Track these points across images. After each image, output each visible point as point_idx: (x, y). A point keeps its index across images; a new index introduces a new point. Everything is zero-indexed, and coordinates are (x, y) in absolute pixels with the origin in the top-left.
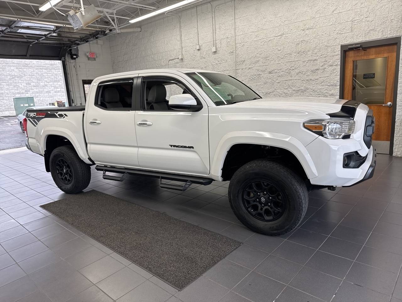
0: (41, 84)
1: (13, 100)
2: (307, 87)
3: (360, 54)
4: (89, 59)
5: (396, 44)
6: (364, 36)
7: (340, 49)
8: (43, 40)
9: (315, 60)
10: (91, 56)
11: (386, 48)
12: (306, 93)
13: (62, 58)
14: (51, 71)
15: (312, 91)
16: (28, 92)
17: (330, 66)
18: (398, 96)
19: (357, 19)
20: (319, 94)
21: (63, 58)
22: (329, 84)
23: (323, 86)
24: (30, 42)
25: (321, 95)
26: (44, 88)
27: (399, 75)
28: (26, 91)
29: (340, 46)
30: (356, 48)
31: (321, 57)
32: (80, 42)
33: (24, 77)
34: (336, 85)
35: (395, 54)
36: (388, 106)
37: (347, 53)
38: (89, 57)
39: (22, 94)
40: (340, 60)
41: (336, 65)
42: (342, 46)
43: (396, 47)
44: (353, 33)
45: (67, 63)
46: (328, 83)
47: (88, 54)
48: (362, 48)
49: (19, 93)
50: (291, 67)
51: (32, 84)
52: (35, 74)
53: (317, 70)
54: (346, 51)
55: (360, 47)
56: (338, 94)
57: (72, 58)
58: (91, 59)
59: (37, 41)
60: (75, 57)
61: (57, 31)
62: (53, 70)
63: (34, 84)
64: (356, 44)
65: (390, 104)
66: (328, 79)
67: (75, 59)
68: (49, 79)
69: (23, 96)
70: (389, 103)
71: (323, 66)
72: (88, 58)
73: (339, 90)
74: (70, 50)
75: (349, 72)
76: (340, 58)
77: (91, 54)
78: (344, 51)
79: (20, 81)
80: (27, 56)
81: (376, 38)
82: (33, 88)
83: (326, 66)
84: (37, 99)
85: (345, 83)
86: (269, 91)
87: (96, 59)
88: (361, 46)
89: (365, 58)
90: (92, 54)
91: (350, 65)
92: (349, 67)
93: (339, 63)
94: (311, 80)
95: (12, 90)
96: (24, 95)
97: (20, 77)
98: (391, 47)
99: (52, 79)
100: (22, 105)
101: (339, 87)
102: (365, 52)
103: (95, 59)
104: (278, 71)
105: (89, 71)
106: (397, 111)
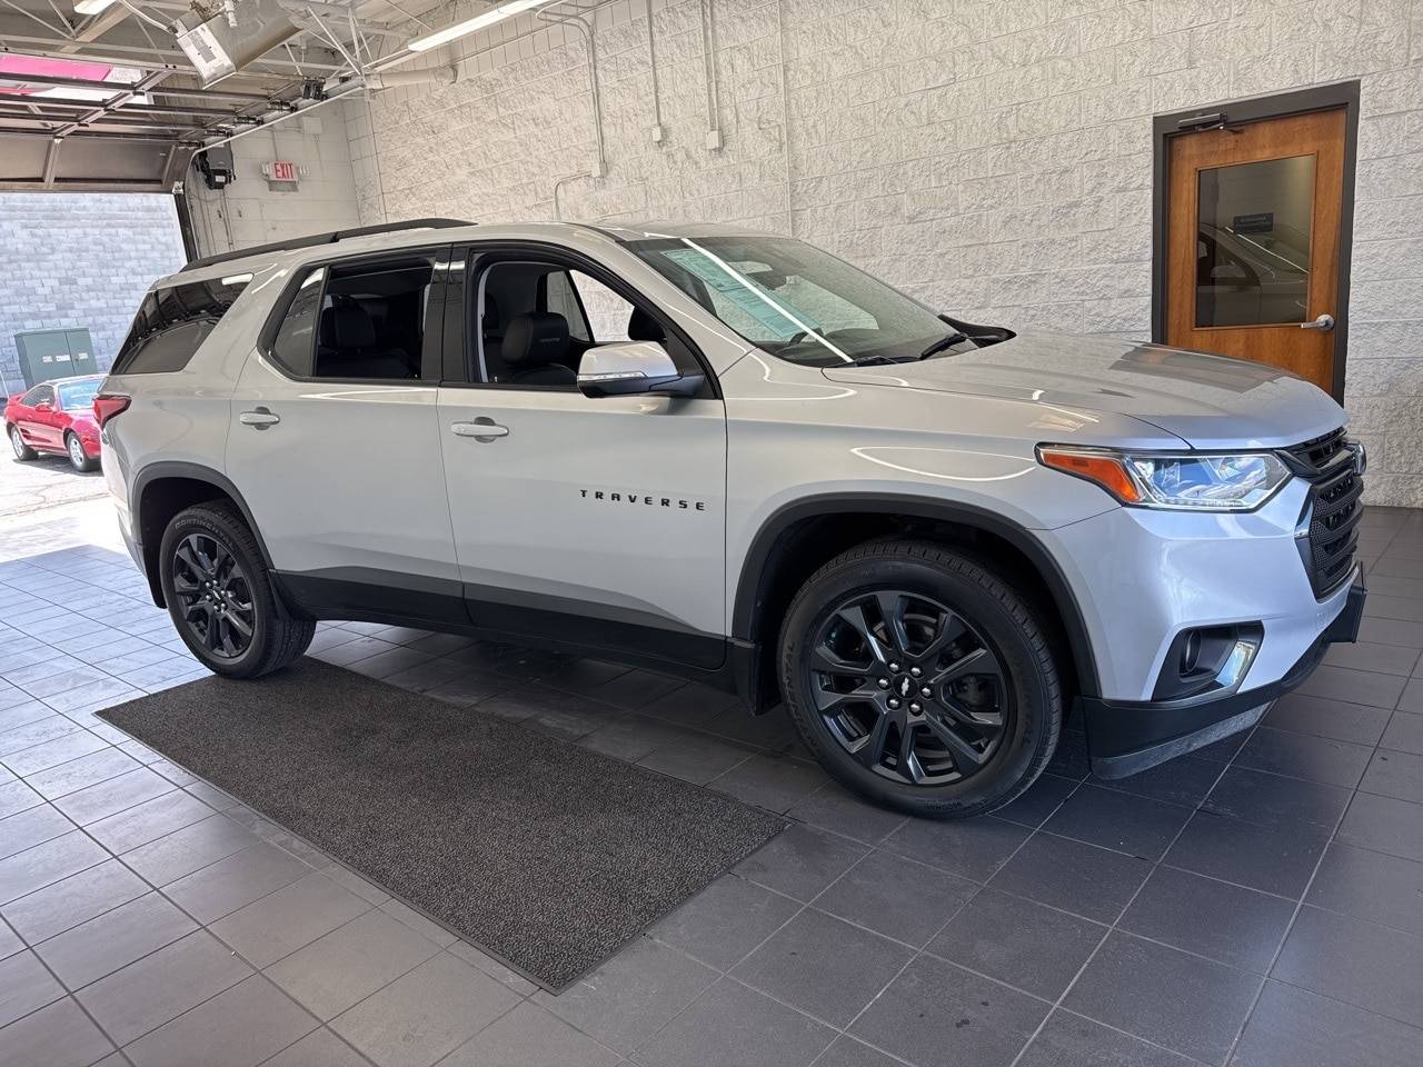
0: (114, 279)
1: (13, 340)
2: (1040, 267)
3: (1222, 148)
4: (272, 185)
5: (1343, 106)
6: (1232, 80)
7: (1151, 131)
8: (98, 121)
9: (1067, 171)
10: (280, 174)
11: (1309, 121)
12: (1036, 291)
13: (173, 184)
14: (149, 234)
15: (1057, 280)
16: (70, 312)
17: (1118, 192)
18: (1351, 291)
19: (1208, 20)
20: (1083, 293)
21: (177, 184)
22: (1115, 256)
23: (1095, 261)
24: (54, 128)
25: (1087, 294)
26: (125, 294)
27: (1355, 218)
28: (59, 308)
29: (1149, 122)
30: (1205, 125)
31: (1087, 158)
32: (234, 124)
33: (51, 257)
34: (1139, 260)
35: (1340, 144)
36: (1317, 328)
37: (1177, 142)
38: (273, 178)
39: (45, 318)
40: (1151, 169)
41: (1138, 188)
42: (1157, 120)
43: (1342, 117)
44: (1194, 72)
45: (195, 202)
46: (1113, 253)
47: (269, 170)
48: (1226, 124)
49: (35, 316)
50: (984, 199)
51: (81, 281)
52: (92, 247)
53: (1076, 205)
54: (1171, 135)
55: (1218, 122)
56: (1149, 290)
57: (212, 184)
58: (280, 187)
59: (76, 127)
60: (219, 179)
61: (147, 86)
62: (154, 231)
63: (89, 281)
64: (1204, 111)
65: (1327, 323)
66: (1114, 239)
67: (220, 186)
68: (143, 262)
69: (50, 325)
70: (1323, 318)
71: (1093, 191)
72: (270, 182)
73: (1150, 275)
74: (200, 153)
75: (1184, 211)
76: (1152, 163)
77: (279, 167)
78: (1165, 135)
79: (36, 273)
80: (47, 180)
81: (1272, 88)
82: (85, 295)
83: (1104, 192)
84: (101, 334)
85: (1172, 250)
86: (911, 286)
87: (299, 187)
88: (1223, 119)
89: (1239, 159)
90: (284, 167)
91: (1185, 185)
92: (1185, 194)
93: (1149, 181)
94: (1053, 242)
95: (9, 304)
96: (55, 321)
97: (36, 257)
98: (1325, 119)
99: (155, 260)
100: (48, 359)
101: (1149, 266)
102: (1238, 137)
103: (294, 186)
104: (940, 215)
105: (274, 229)
106: (1349, 345)
